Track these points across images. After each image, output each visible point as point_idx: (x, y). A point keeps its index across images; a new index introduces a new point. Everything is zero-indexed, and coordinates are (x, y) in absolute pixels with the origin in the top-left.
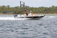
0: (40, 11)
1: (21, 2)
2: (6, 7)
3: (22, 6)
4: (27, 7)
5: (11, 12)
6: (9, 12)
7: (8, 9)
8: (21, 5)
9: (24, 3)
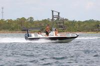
0: (86, 26)
1: (53, 11)
2: (28, 20)
3: (56, 19)
4: (63, 20)
5: (36, 28)
6: (33, 28)
7: (30, 24)
8: (53, 16)
9: (59, 13)
